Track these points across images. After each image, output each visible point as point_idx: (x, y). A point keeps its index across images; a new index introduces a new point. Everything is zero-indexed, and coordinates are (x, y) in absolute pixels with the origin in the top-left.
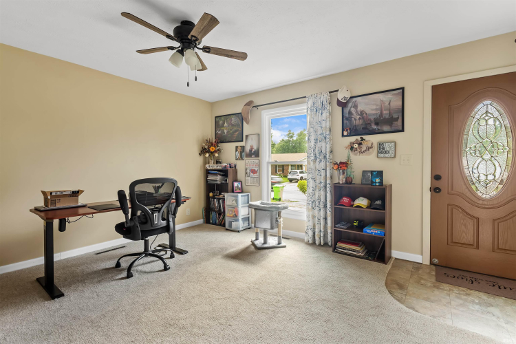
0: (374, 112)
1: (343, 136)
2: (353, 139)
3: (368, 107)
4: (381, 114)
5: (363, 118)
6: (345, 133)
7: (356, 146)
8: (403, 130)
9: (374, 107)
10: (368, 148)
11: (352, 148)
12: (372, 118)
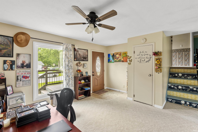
0: (82, 55)
1: (74, 61)
2: (77, 62)
3: (81, 53)
4: (84, 56)
5: (80, 56)
6: (75, 60)
7: (78, 64)
8: (88, 61)
9: (82, 53)
10: (81, 65)
11: (77, 65)
12: (82, 56)
